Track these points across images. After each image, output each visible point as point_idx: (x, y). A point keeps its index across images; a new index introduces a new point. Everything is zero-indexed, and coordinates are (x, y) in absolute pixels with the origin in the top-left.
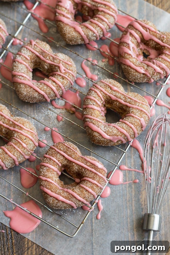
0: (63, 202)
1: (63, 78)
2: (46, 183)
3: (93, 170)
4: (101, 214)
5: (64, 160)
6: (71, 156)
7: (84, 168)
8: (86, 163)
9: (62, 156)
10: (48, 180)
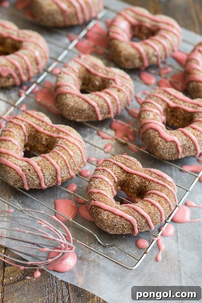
0: (121, 217)
1: (119, 90)
2: (98, 196)
3: (161, 182)
4: (161, 254)
5: (122, 174)
6: (131, 168)
7: (149, 179)
8: (151, 175)
9: (119, 168)
10: (102, 191)
